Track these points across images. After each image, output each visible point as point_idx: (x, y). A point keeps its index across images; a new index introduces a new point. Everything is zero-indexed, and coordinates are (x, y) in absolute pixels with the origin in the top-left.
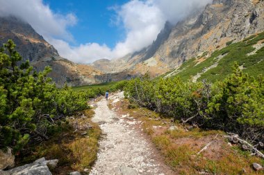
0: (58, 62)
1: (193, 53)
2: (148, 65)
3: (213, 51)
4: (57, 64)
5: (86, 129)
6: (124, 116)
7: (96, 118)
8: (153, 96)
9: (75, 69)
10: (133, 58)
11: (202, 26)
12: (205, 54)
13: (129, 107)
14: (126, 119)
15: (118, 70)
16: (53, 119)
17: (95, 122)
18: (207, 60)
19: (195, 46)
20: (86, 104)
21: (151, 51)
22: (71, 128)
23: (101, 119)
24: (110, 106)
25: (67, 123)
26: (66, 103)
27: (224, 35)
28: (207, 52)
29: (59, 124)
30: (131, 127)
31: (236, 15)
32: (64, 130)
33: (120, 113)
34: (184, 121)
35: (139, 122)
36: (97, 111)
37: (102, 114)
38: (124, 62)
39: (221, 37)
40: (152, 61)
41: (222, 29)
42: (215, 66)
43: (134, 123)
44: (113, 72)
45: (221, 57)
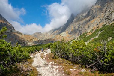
0: (14, 33)
1: (85, 30)
2: (62, 36)
3: (96, 29)
4: (13, 34)
5: (29, 71)
6: (51, 63)
7: (34, 64)
8: (67, 51)
9: (23, 37)
10: (54, 32)
11: (90, 17)
12: (92, 31)
13: (53, 58)
14: (52, 64)
15: (46, 38)
16: (7, 64)
17: (34, 66)
18: (93, 34)
19: (86, 27)
20: (29, 55)
21: (64, 28)
22: (19, 70)
23: (38, 65)
24: (42, 57)
25: (16, 67)
26: (16, 54)
27: (101, 21)
28: (93, 30)
29: (11, 68)
30: (56, 70)
31: (107, 11)
32: (14, 72)
33: (48, 61)
34: (88, 67)
35: (61, 66)
36: (35, 59)
37: (38, 61)
38: (49, 34)
39: (100, 22)
40: (64, 34)
41: (100, 18)
42: (97, 37)
43: (57, 67)
44: (44, 39)
45: (100, 32)
